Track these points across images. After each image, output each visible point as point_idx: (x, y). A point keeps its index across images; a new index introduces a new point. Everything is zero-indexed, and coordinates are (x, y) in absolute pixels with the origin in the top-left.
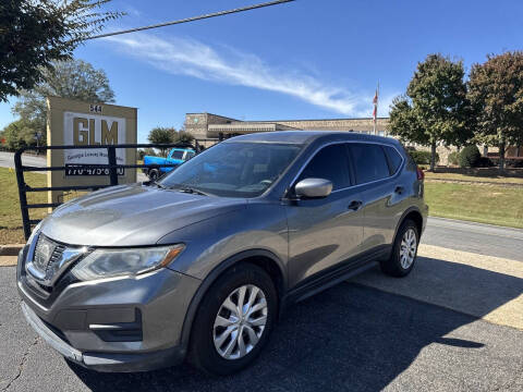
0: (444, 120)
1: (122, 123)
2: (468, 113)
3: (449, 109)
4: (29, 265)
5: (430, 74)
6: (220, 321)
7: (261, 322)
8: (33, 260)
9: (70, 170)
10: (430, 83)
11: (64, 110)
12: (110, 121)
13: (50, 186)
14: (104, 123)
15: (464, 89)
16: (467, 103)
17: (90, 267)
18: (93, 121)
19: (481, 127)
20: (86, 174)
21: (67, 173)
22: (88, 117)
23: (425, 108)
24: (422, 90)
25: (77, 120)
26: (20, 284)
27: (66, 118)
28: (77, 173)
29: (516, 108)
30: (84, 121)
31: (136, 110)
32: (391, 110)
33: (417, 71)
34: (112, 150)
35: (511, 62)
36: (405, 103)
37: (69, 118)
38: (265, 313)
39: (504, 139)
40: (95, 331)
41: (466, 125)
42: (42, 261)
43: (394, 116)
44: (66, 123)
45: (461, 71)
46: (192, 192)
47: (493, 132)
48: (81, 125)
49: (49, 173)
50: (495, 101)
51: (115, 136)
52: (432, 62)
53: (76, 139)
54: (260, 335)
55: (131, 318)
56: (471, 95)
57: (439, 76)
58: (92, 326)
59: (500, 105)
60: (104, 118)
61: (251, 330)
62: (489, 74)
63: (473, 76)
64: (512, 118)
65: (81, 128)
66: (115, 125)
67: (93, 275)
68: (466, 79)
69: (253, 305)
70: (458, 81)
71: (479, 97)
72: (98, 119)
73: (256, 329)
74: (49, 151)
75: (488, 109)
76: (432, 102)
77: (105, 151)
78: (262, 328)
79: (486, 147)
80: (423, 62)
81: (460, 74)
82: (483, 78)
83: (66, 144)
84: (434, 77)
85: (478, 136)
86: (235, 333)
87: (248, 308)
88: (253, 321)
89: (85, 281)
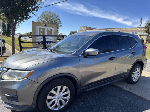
1: (53, 29)
6: (49, 97)
7: (68, 98)
11: (36, 26)
13: (32, 47)
18: (44, 29)
20: (42, 44)
21: (37, 44)
22: (43, 27)
28: (40, 44)
30: (42, 29)
34: (44, 37)
38: (69, 95)
43: (146, 27)
44: (37, 29)
48: (41, 30)
49: (32, 43)
51: (51, 33)
53: (40, 33)
54: (67, 102)
55: (15, 94)
58: (5, 95)
60: (48, 28)
61: (63, 101)
66: (51, 30)
67: (8, 78)
69: (64, 93)
72: (46, 28)
73: (65, 100)
78: (68, 100)
83: (37, 35)
86: (56, 101)
87: (62, 93)
88: (64, 98)
89: (5, 79)
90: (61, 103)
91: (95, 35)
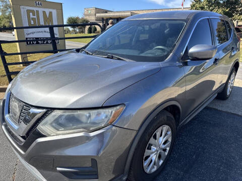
0: (219, 8)
1: (54, 12)
2: (232, 3)
3: (221, 2)
4: (7, 116)
6: (147, 152)
7: (168, 145)
8: (9, 112)
9: (28, 41)
11: (20, 5)
13: (19, 52)
14: (44, 12)
18: (38, 11)
19: (237, 11)
20: (38, 43)
21: (27, 44)
22: (35, 9)
25: (28, 11)
27: (22, 10)
30: (33, 11)
31: (61, 4)
37: (24, 9)
38: (170, 139)
40: (62, 172)
41: (230, 10)
42: (15, 115)
43: (193, 6)
44: (22, 13)
48: (31, 14)
49: (17, 44)
51: (51, 20)
53: (29, 22)
54: (166, 153)
55: (89, 164)
58: (58, 169)
60: (44, 10)
61: (162, 152)
65: (32, 16)
66: (51, 13)
69: (164, 137)
72: (41, 10)
73: (165, 150)
74: (15, 30)
77: (47, 29)
78: (168, 149)
79: (238, 22)
83: (24, 26)
85: (236, 16)
86: (154, 157)
87: (162, 140)
88: (163, 147)
89: (49, 135)
90: (160, 157)
91: (191, 18)
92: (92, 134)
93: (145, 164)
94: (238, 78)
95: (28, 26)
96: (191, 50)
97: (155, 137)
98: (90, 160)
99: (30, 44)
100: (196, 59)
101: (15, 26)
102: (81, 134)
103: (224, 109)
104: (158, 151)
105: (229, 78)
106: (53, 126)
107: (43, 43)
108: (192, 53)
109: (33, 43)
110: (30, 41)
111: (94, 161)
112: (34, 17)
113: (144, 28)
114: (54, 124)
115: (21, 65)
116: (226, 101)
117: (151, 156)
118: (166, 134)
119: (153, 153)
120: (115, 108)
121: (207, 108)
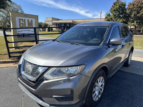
0: (120, 19)
1: (34, 20)
2: (127, 17)
3: (121, 16)
4: (23, 73)
5: (117, 5)
6: (94, 90)
8: (24, 70)
9: (19, 36)
10: (117, 8)
11: (16, 16)
12: (30, 20)
13: (13, 41)
14: (28, 20)
15: (126, 10)
16: (127, 14)
17: (51, 74)
18: (25, 20)
19: (130, 21)
20: (24, 37)
22: (24, 18)
23: (115, 15)
24: (114, 10)
25: (20, 20)
26: (19, 79)
27: (16, 19)
29: (140, 15)
31: (38, 16)
32: (105, 16)
33: (113, 5)
35: (139, 2)
36: (109, 14)
37: (17, 19)
38: (104, 84)
39: (136, 24)
41: (126, 20)
42: (29, 71)
43: (106, 18)
44: (16, 20)
45: (125, 4)
46: (73, 44)
47: (133, 22)
48: (21, 21)
49: (13, 37)
50: (135, 13)
52: (117, 2)
53: (20, 25)
54: (102, 92)
55: (69, 93)
56: (128, 12)
57: (119, 6)
59: (136, 14)
62: (133, 6)
63: (129, 6)
64: (139, 18)
66: (32, 21)
67: (53, 77)
68: (126, 7)
70: (124, 7)
71: (130, 12)
72: (26, 19)
73: (101, 90)
74: (12, 30)
75: (133, 16)
76: (117, 14)
78: (103, 89)
79: (130, 26)
80: (115, 2)
81: (125, 5)
82: (131, 7)
83: (17, 28)
84: (118, 7)
85: (129, 23)
86: (97, 93)
87: (100, 84)
88: (101, 88)
89: (50, 80)
90: (99, 93)
91: (110, 25)
92: (71, 78)
93: (93, 96)
94: (133, 56)
95: (19, 27)
96: (112, 41)
97: (97, 82)
98: (70, 90)
99: (20, 37)
100: (114, 45)
101: (12, 27)
102: (66, 78)
103: (128, 71)
104: (98, 90)
105: (129, 55)
106: (51, 75)
107: (27, 37)
108: (112, 42)
109: (21, 37)
110: (20, 35)
111: (72, 91)
112: (22, 22)
113: (87, 30)
114: (52, 74)
115: (14, 49)
116: (129, 67)
117: (96, 91)
118: (102, 82)
119: (96, 90)
120: (81, 66)
121: (118, 71)
